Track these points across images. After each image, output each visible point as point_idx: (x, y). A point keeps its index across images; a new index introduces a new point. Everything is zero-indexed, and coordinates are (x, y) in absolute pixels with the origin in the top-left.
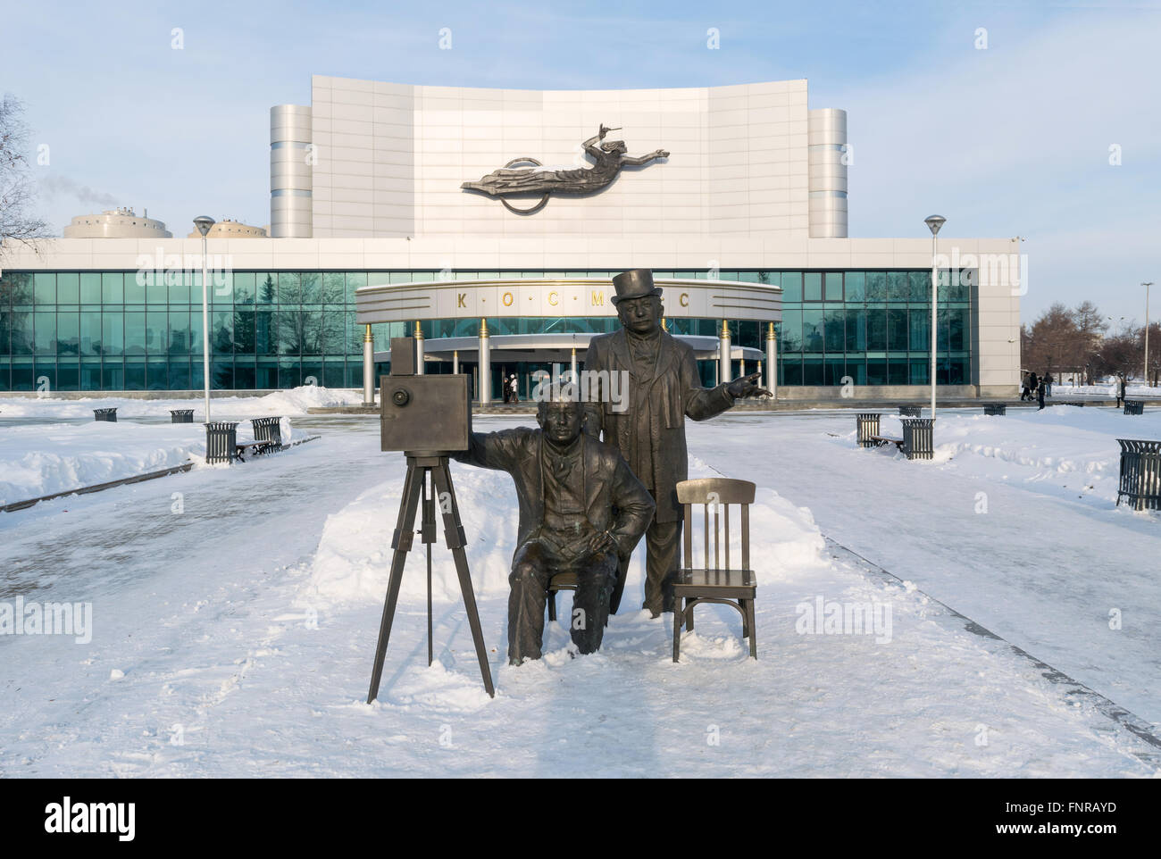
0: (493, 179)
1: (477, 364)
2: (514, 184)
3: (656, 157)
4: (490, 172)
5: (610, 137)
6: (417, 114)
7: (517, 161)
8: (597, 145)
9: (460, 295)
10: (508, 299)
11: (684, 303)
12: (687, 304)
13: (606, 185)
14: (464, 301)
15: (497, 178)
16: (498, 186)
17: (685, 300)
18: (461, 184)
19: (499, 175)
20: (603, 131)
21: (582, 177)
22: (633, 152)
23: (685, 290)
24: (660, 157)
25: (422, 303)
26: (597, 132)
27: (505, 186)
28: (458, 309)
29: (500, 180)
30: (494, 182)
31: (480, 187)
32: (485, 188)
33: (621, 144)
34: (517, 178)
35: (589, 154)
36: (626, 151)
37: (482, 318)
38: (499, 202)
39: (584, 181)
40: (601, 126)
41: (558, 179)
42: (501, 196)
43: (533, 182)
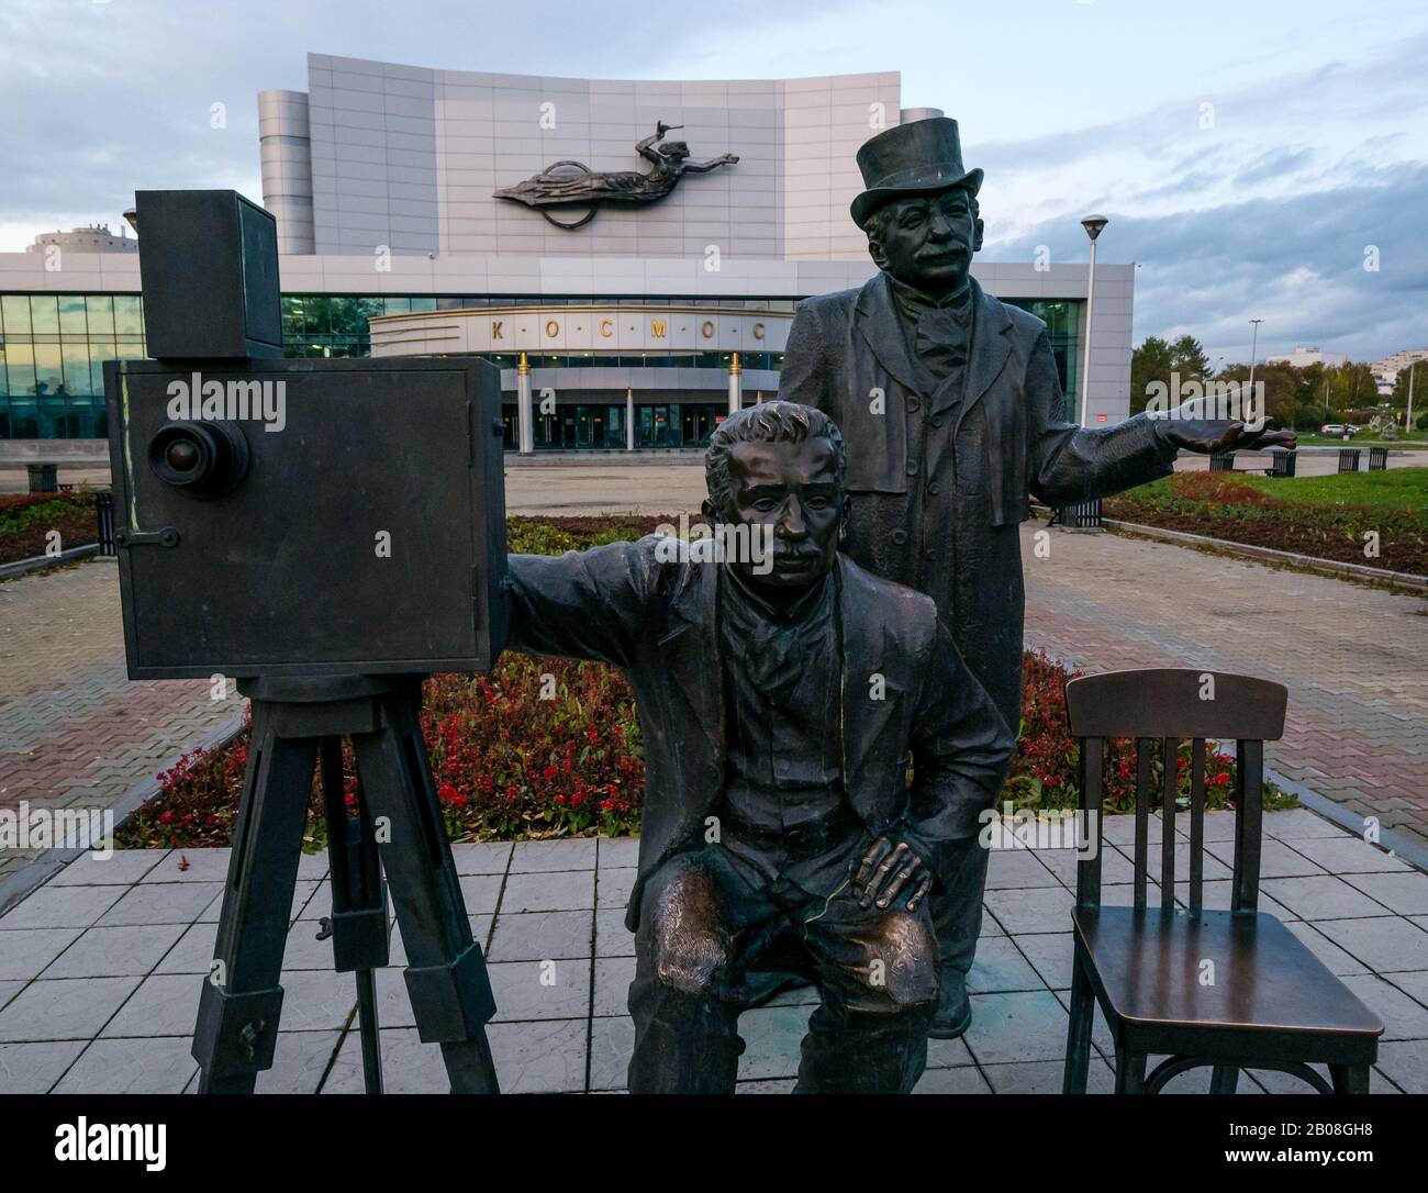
0: (529, 187)
1: (516, 407)
2: (556, 192)
3: (723, 163)
4: (528, 177)
5: (671, 137)
6: (438, 105)
7: (559, 164)
8: (655, 147)
9: (495, 324)
10: (552, 329)
11: (759, 334)
12: (763, 336)
13: (663, 196)
14: (500, 331)
15: (536, 185)
16: (537, 195)
17: (760, 332)
18: (492, 192)
19: (539, 182)
20: (662, 130)
21: (636, 185)
22: (698, 155)
23: (761, 320)
24: (729, 161)
25: (450, 333)
26: (654, 131)
27: (546, 195)
28: (493, 340)
29: (540, 187)
30: (533, 190)
31: (516, 196)
32: (522, 197)
33: (683, 146)
34: (559, 185)
35: (645, 159)
36: (687, 155)
37: (521, 352)
38: (538, 215)
39: (639, 190)
40: (659, 123)
41: (607, 187)
42: (542, 208)
43: (579, 191)
